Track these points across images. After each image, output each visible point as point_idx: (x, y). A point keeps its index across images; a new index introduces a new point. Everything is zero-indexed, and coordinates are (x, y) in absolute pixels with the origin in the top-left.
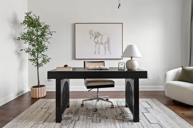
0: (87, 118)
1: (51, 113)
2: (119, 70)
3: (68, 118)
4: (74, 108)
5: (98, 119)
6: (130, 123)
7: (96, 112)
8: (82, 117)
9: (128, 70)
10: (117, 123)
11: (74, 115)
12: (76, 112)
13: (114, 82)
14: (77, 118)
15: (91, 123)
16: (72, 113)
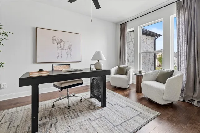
0: (65, 117)
1: (18, 126)
2: (91, 70)
3: (45, 124)
4: (45, 112)
5: (76, 114)
6: (101, 109)
7: (70, 109)
8: (59, 118)
9: (96, 70)
10: (92, 112)
11: (49, 118)
12: (51, 115)
13: (83, 80)
14: (55, 120)
15: (72, 120)
16: (46, 117)
